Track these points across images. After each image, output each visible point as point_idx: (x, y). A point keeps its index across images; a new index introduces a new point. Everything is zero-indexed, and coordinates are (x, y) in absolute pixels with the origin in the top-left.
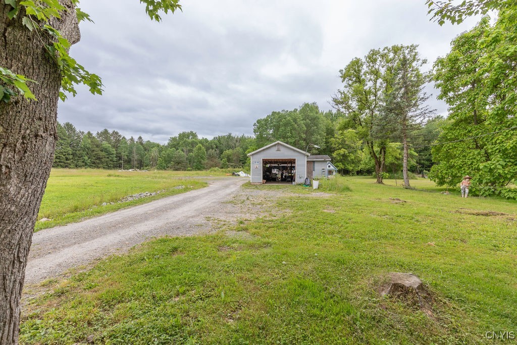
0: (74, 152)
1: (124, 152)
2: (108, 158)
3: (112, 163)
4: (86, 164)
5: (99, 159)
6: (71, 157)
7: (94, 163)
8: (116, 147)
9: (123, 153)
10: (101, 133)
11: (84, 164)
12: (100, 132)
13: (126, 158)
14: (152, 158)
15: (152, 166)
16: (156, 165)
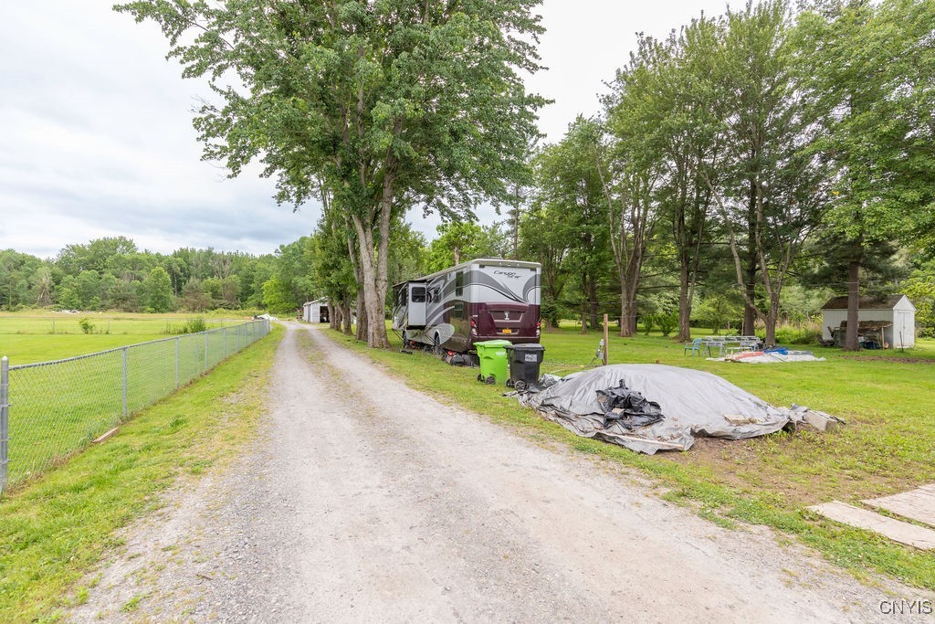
14: (43, 288)
15: (43, 303)
16: (50, 300)
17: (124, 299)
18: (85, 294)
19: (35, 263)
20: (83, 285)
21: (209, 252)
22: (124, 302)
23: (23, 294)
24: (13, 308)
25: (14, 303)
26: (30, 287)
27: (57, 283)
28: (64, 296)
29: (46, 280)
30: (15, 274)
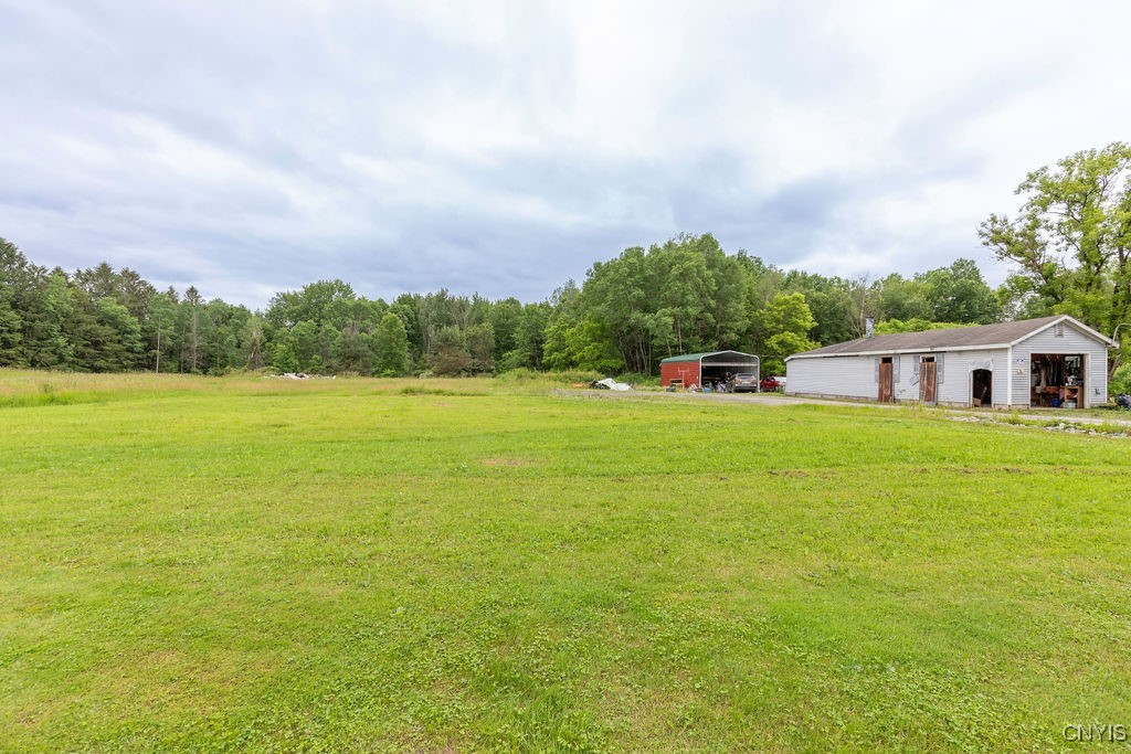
0: (27, 323)
1: (165, 328)
2: (119, 342)
3: (131, 356)
4: (61, 359)
5: (96, 344)
6: (18, 337)
7: (82, 356)
8: (137, 313)
9: (160, 332)
10: (89, 273)
11: (55, 358)
12: (83, 271)
13: (169, 342)
14: (254, 344)
15: (254, 365)
16: (262, 362)
17: (356, 358)
18: (302, 352)
19: (243, 313)
20: (300, 340)
21: (441, 297)
22: (351, 361)
23: (232, 353)
24: (220, 371)
25: (223, 366)
26: (239, 346)
27: (269, 339)
28: (279, 355)
29: (257, 335)
30: (223, 329)
